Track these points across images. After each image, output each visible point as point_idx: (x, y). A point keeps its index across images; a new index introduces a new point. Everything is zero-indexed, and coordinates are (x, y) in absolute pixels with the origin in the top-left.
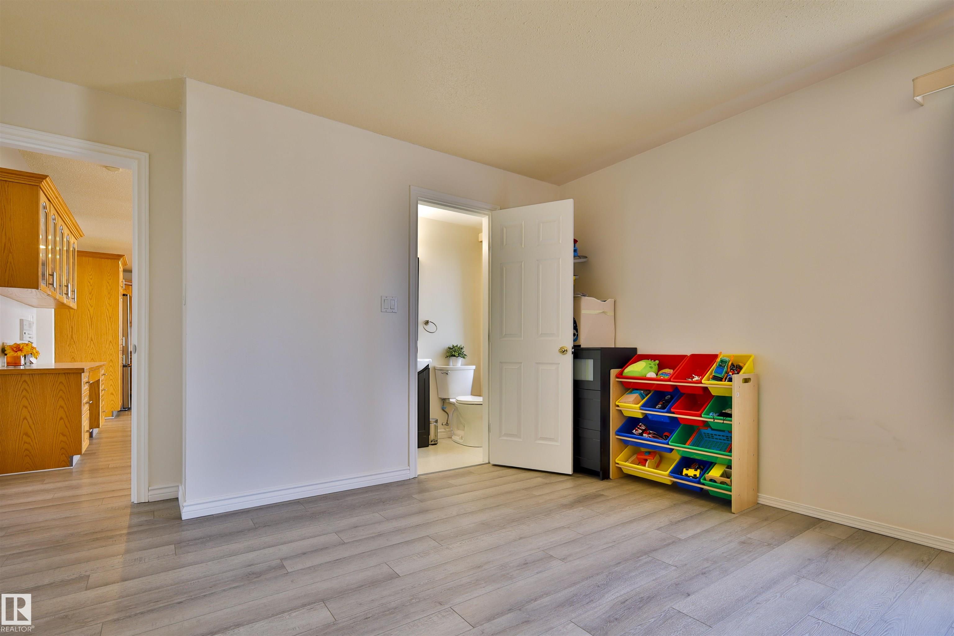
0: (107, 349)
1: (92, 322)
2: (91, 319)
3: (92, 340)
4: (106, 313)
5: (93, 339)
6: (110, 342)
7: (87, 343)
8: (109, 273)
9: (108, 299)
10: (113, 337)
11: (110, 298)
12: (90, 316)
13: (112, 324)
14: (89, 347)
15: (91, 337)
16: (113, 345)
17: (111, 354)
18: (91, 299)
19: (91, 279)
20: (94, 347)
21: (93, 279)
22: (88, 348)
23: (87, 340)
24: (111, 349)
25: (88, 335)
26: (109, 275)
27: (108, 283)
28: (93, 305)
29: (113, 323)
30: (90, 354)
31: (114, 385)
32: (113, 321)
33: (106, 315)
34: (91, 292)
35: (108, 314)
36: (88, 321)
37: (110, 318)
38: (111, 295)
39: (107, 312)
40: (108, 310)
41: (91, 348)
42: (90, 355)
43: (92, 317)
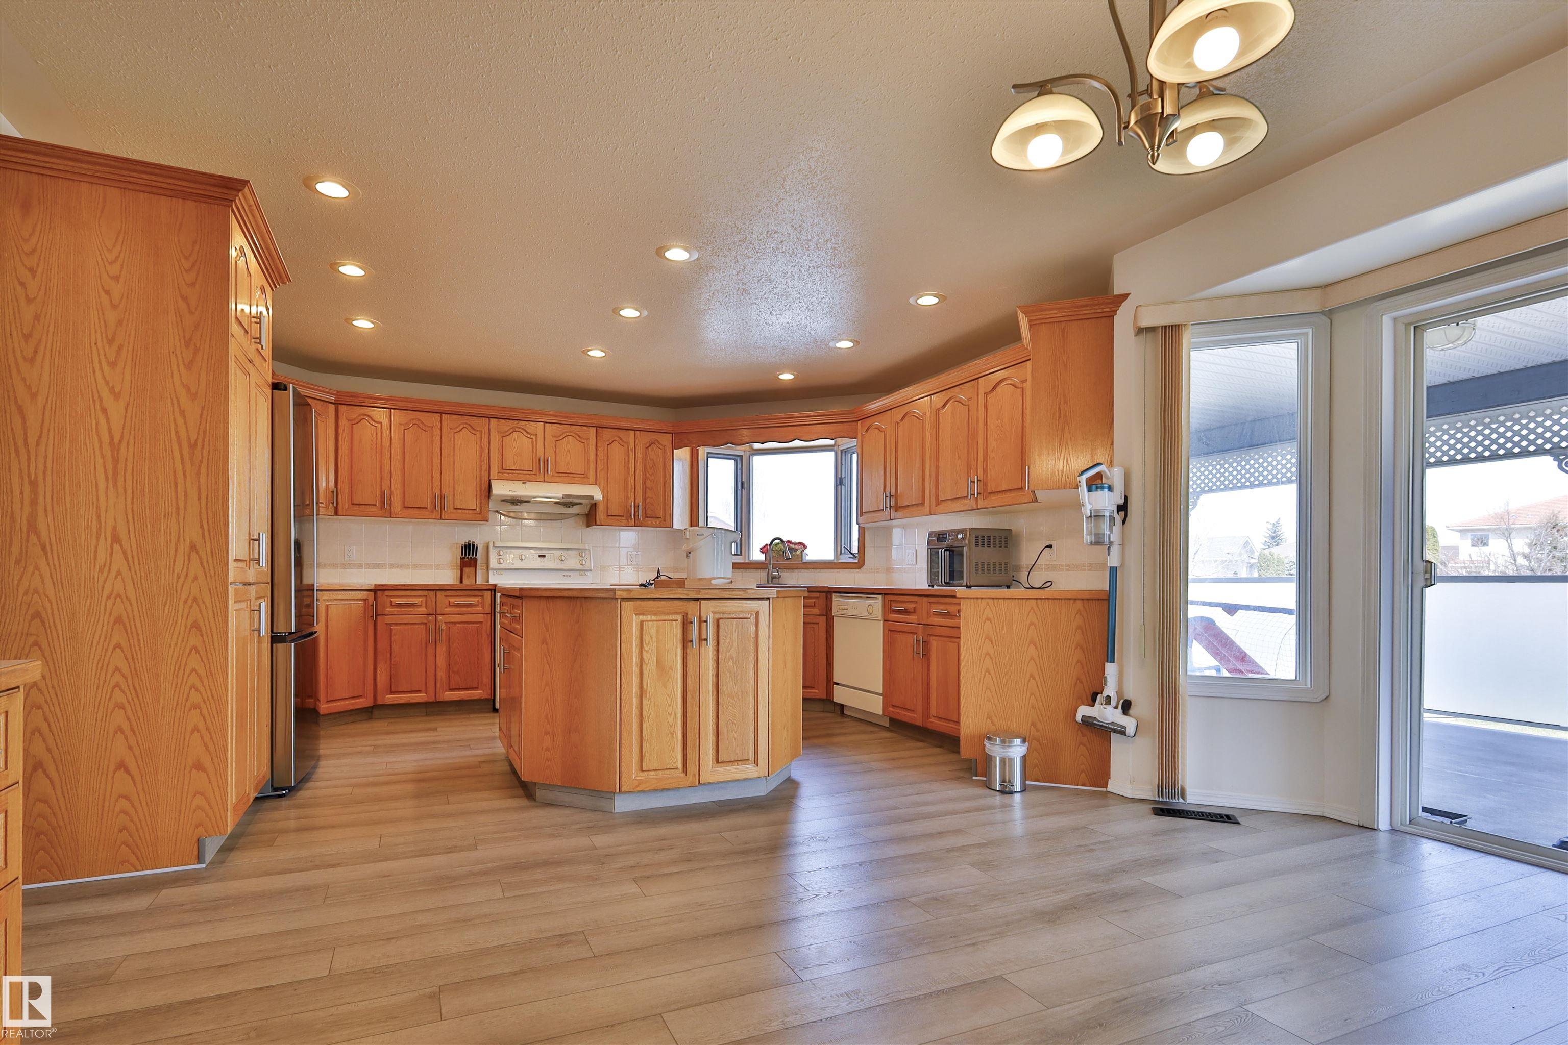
0: (179, 577)
1: (116, 461)
2: (112, 451)
3: (116, 539)
4: (176, 425)
5: (123, 536)
6: (193, 547)
7: (96, 551)
8: (187, 258)
9: (182, 367)
10: (202, 527)
11: (191, 362)
12: (112, 438)
13: (198, 473)
14: (107, 568)
15: (114, 528)
16: (202, 563)
17: (195, 599)
18: (113, 365)
19: (116, 278)
20: (125, 570)
22: (101, 571)
23: (98, 538)
24: (196, 578)
25: (99, 517)
26: (187, 265)
27: (185, 299)
28: (120, 393)
29: (203, 470)
30: (109, 597)
31: (208, 729)
32: (205, 461)
33: (173, 433)
35: (182, 429)
36: (103, 456)
37: (192, 446)
38: (196, 351)
39: (180, 421)
40: (182, 413)
41: (113, 573)
42: (110, 604)
43: (116, 440)
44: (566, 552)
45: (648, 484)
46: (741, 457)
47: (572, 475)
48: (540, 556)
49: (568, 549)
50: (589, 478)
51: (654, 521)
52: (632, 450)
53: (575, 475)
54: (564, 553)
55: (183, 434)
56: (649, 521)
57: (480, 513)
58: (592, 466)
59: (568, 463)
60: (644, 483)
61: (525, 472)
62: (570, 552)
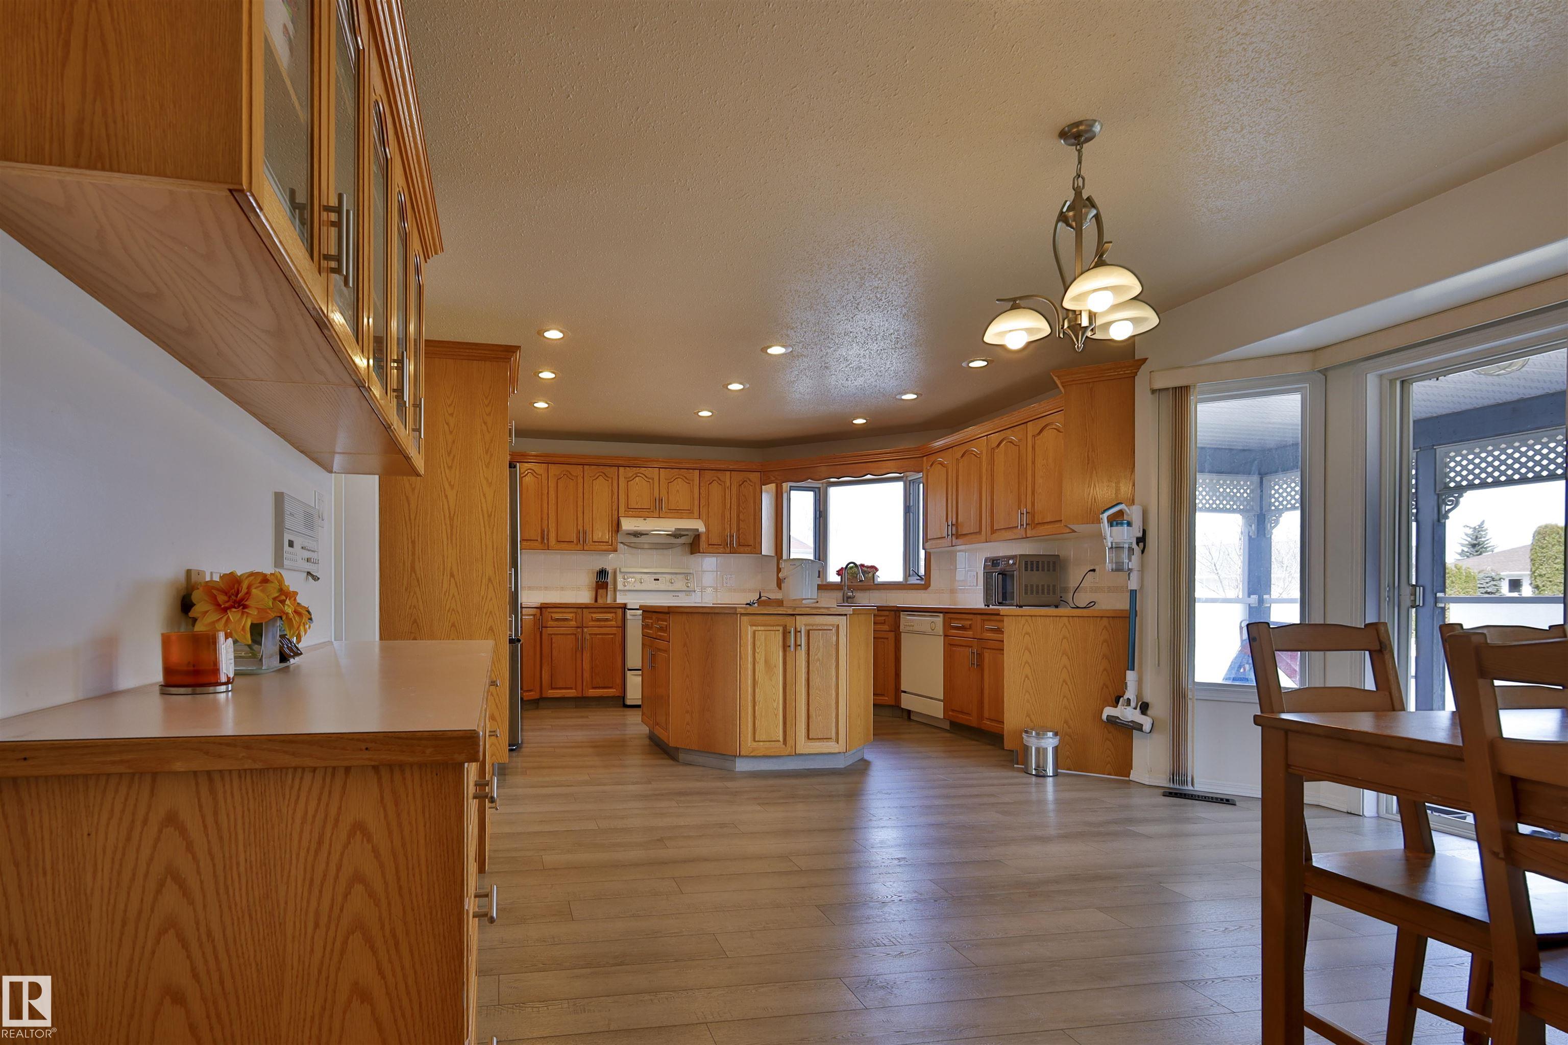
0: (483, 598)
1: (452, 526)
2: (450, 522)
3: (452, 575)
4: (481, 503)
5: (455, 573)
6: (490, 580)
7: (442, 583)
8: (486, 398)
9: (484, 466)
10: (494, 566)
11: (489, 463)
12: (450, 514)
13: (492, 533)
14: (447, 594)
15: (451, 568)
16: (494, 590)
17: (491, 612)
18: (450, 468)
19: (452, 415)
20: (456, 594)
21: (454, 416)
22: (445, 594)
23: (443, 575)
24: (491, 599)
25: (444, 562)
26: (486, 402)
27: (485, 423)
28: (453, 485)
29: (495, 531)
30: (448, 611)
32: (496, 524)
33: (480, 507)
34: (451, 451)
35: (484, 505)
36: (446, 525)
37: (489, 516)
38: (491, 455)
39: (483, 500)
40: (484, 495)
41: (451, 595)
42: (449, 615)
43: (452, 515)
44: (675, 575)
45: (741, 517)
46: (819, 488)
47: (681, 511)
48: (655, 580)
49: (676, 573)
50: (693, 513)
51: (746, 549)
52: (728, 488)
53: (683, 511)
54: (673, 576)
55: (485, 509)
56: (742, 549)
57: (612, 545)
58: (696, 502)
59: (678, 502)
60: (738, 516)
61: (645, 510)
62: (678, 576)
